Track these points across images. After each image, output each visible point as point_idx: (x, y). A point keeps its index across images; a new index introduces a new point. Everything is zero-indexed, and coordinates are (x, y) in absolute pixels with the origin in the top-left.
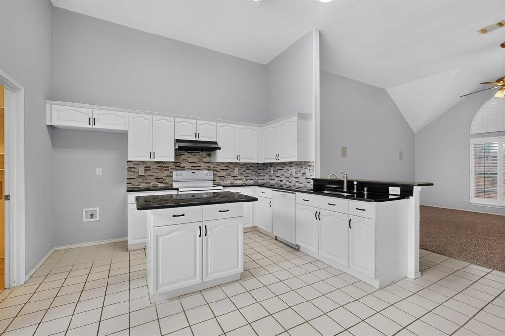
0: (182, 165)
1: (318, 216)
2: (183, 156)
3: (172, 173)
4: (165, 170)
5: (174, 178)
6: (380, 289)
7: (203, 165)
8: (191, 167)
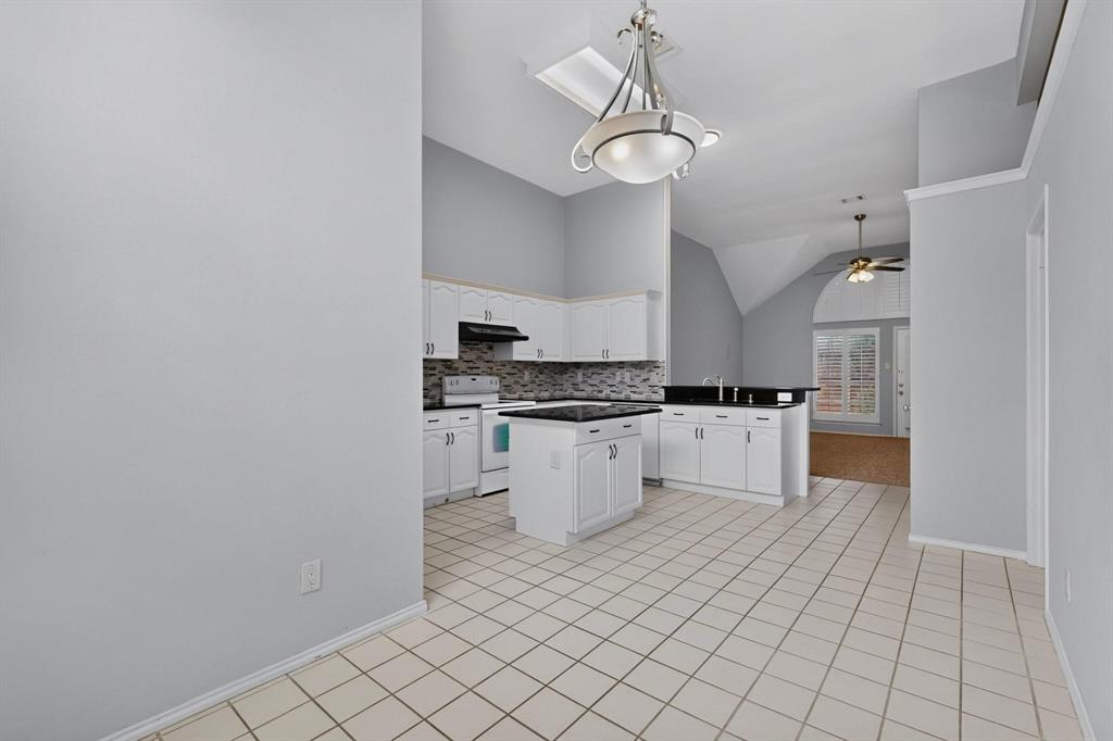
1: (699, 433)
3: (440, 379)
4: (431, 375)
5: (448, 388)
6: (785, 506)
8: (467, 369)
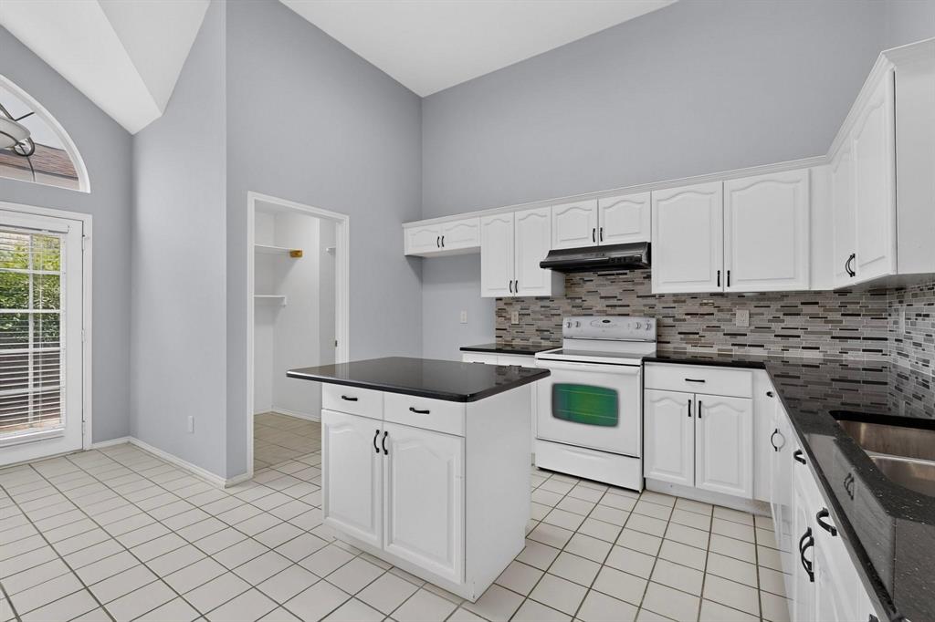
0: (585, 304)
2: (588, 283)
3: (563, 320)
5: (565, 330)
7: (637, 303)
8: (605, 309)
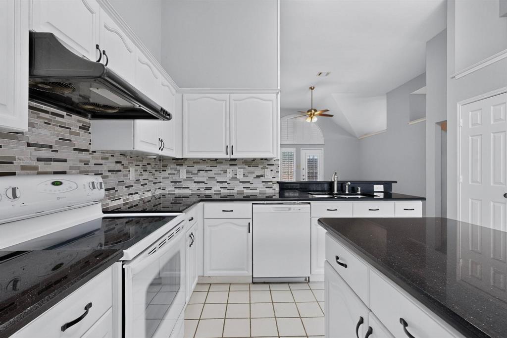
8: (35, 163)
